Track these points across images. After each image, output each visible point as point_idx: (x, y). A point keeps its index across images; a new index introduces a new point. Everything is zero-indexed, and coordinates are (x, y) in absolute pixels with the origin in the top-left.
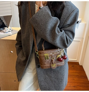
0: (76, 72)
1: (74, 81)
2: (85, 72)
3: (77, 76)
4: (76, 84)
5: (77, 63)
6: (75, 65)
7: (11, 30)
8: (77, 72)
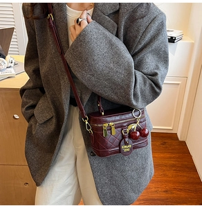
0: (170, 158)
1: (166, 179)
2: (191, 156)
3: (173, 166)
4: (171, 185)
5: (173, 137)
6: (169, 141)
7: (12, 65)
8: (173, 158)
